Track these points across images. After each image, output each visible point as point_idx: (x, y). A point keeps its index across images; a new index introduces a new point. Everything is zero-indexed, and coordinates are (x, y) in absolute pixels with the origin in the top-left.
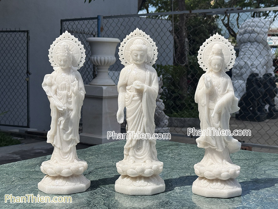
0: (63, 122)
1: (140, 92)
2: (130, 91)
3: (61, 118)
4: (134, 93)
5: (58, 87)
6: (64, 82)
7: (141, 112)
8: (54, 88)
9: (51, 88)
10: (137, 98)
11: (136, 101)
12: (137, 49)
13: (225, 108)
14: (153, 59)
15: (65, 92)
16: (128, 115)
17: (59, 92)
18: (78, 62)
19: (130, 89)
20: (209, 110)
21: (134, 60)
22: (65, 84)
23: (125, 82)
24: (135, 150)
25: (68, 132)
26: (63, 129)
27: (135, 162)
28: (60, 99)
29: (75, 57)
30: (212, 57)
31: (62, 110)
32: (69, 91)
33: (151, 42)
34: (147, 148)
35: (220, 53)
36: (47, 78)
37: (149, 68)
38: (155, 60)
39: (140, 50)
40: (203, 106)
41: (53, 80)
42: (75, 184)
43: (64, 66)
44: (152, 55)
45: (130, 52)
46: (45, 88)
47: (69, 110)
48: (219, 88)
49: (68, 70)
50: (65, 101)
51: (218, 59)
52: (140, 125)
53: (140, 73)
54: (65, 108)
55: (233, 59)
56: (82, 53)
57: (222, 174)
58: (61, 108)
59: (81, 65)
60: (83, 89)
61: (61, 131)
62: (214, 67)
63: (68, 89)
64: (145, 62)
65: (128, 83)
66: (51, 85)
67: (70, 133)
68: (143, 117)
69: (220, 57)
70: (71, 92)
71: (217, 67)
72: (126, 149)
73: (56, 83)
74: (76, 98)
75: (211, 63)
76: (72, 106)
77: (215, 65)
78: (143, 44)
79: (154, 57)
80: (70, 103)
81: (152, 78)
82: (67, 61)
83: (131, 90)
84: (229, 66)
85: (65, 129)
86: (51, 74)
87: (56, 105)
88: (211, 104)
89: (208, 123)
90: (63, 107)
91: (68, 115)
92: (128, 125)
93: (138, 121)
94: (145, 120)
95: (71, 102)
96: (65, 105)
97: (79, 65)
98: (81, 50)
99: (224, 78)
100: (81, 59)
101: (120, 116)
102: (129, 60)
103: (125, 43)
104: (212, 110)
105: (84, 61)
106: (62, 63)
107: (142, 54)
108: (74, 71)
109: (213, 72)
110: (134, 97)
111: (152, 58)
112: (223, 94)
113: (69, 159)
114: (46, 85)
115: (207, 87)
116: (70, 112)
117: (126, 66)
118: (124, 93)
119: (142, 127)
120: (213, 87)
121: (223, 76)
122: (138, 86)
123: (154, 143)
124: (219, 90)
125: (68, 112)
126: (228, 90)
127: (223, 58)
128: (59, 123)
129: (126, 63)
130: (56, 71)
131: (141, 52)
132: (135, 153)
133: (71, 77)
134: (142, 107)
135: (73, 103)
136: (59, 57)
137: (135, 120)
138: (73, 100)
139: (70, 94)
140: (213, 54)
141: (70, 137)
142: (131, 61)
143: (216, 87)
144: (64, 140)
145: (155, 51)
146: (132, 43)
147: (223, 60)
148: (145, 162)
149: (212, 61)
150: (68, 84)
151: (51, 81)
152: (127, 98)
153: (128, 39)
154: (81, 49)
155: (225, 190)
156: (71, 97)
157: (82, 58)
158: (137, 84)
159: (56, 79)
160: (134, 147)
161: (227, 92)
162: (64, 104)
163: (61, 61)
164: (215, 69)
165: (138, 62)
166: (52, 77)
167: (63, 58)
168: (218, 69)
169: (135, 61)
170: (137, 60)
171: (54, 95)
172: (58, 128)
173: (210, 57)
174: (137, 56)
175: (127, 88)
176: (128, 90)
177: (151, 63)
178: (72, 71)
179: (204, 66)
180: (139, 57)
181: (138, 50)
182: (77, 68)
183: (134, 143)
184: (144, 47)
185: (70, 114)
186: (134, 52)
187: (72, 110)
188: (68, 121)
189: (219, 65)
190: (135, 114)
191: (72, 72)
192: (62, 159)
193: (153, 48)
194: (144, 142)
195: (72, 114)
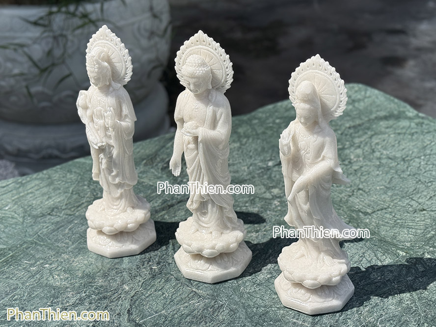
0: (104, 161)
1: (197, 138)
3: (102, 156)
6: (99, 108)
7: (199, 165)
8: (89, 112)
9: (86, 111)
10: (192, 146)
11: (192, 150)
12: (188, 76)
14: (226, 81)
15: (101, 122)
17: (95, 119)
18: (122, 75)
22: (100, 111)
23: (180, 117)
24: (198, 214)
25: (113, 174)
26: (107, 169)
27: (198, 230)
28: (97, 130)
34: (214, 215)
39: (192, 76)
42: (122, 245)
43: (97, 84)
44: (223, 75)
47: (110, 146)
48: (307, 153)
49: (106, 89)
50: (103, 134)
53: (198, 109)
54: (103, 144)
55: (343, 102)
57: (305, 282)
58: (96, 145)
59: (128, 79)
60: (129, 116)
61: (104, 170)
65: (184, 119)
66: (86, 108)
67: (117, 176)
71: (302, 120)
73: (90, 106)
76: (112, 142)
79: (226, 78)
81: (218, 116)
82: (98, 78)
88: (295, 175)
90: (99, 145)
93: (197, 179)
95: (110, 136)
96: (104, 140)
97: (124, 79)
99: (317, 136)
100: (125, 71)
101: (176, 166)
105: (130, 73)
108: (115, 90)
110: (189, 143)
111: (223, 80)
113: (120, 207)
116: (111, 149)
124: (307, 156)
125: (109, 148)
126: (324, 157)
128: (100, 161)
132: (198, 218)
135: (112, 138)
137: (193, 176)
141: (117, 180)
143: (303, 151)
148: (211, 233)
150: (103, 112)
151: (86, 102)
153: (187, 48)
154: (124, 56)
155: (309, 304)
157: (127, 68)
158: (187, 130)
160: (197, 210)
161: (323, 159)
162: (102, 138)
166: (87, 96)
167: (92, 75)
168: (306, 123)
171: (90, 123)
172: (101, 167)
177: (222, 86)
178: (111, 89)
183: (195, 205)
185: (113, 152)
187: (113, 147)
188: (111, 161)
190: (192, 168)
192: (110, 205)
193: (224, 65)
194: (210, 206)
195: (115, 152)
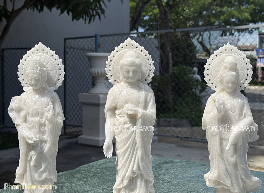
0: (34, 158)
1: (133, 119)
2: (121, 117)
3: (32, 153)
4: (126, 119)
5: (28, 113)
6: (35, 107)
7: (134, 143)
8: (22, 114)
9: (19, 113)
10: (129, 125)
12: (129, 64)
13: (243, 138)
14: (149, 76)
15: (36, 119)
16: (117, 146)
17: (29, 119)
18: (55, 80)
19: (120, 114)
20: (221, 140)
21: (124, 77)
22: (37, 109)
23: (114, 105)
24: (127, 191)
25: (41, 169)
26: (35, 166)
28: (30, 128)
29: (51, 75)
30: (224, 73)
31: (32, 142)
32: (42, 118)
33: (146, 55)
34: (142, 189)
35: (234, 68)
36: (15, 102)
37: (143, 87)
38: (151, 77)
39: (132, 64)
40: (213, 136)
41: (22, 104)
43: (36, 85)
44: (147, 70)
45: (120, 68)
46: (12, 115)
47: (42, 142)
48: (233, 113)
49: (40, 91)
50: (36, 130)
51: (232, 75)
52: (133, 159)
53: (133, 94)
54: (37, 140)
55: (249, 75)
56: (60, 69)
58: (31, 139)
59: (59, 84)
60: (61, 114)
61: (32, 168)
62: (226, 85)
63: (41, 115)
64: (138, 80)
65: (118, 106)
66: (19, 110)
67: (44, 171)
68: (137, 149)
69: (234, 73)
70: (44, 118)
71: (230, 85)
72: (116, 189)
73: (25, 107)
74: (51, 126)
75: (222, 80)
76: (46, 137)
77: (229, 83)
78: (136, 58)
79: (149, 73)
80: (43, 133)
81: (148, 99)
82: (39, 79)
83: (122, 115)
84: (244, 83)
85: (37, 166)
86: (19, 95)
87: (25, 136)
88: (224, 132)
89: (221, 157)
90: (34, 139)
91: (41, 148)
92: (118, 159)
93: (131, 155)
94: (139, 153)
95: (45, 131)
96: (37, 136)
97: (56, 84)
98: (59, 66)
99: (239, 99)
100: (58, 77)
101: (108, 148)
102: (119, 78)
103: (114, 57)
104: (225, 140)
105: (62, 79)
106: (33, 82)
107: (134, 70)
108: (49, 92)
109: (225, 91)
110: (125, 124)
111: (147, 75)
112: (239, 120)
114: (12, 110)
115: (219, 111)
116: (43, 144)
117: (115, 85)
118: (112, 119)
119: (136, 162)
120: (226, 111)
121: (238, 97)
122: (131, 110)
123: (151, 182)
124: (234, 115)
125: (41, 144)
126: (245, 114)
127: (238, 73)
128: (29, 159)
129: (115, 81)
130: (27, 93)
131: (133, 68)
133: (45, 100)
134: (135, 136)
135: (47, 133)
136: (29, 75)
137: (127, 153)
138: (47, 128)
139: (43, 122)
140: (226, 69)
141: (44, 176)
142: (121, 79)
143: (231, 111)
144: (36, 180)
145: (151, 66)
146: (122, 56)
147: (237, 77)
149: (225, 78)
150: (40, 109)
151: (20, 105)
152: (116, 125)
153: (117, 52)
154: (58, 64)
156: (44, 125)
157: (60, 75)
158: (129, 108)
159: (25, 102)
160: (126, 188)
161: (244, 117)
162: (36, 134)
163: (31, 80)
164: (228, 88)
165: (130, 81)
166: (21, 100)
167: (34, 76)
168: (232, 88)
169: (126, 79)
170: (128, 78)
171: (23, 123)
172: (28, 165)
173: (221, 73)
174: (128, 72)
175: (117, 112)
176: (118, 115)
177: (146, 80)
178: (46, 91)
179: (212, 84)
180: (131, 74)
181: (130, 66)
182: (53, 89)
183: (126, 182)
184: (137, 61)
185: (44, 147)
186: (124, 67)
187: (46, 142)
188: (41, 156)
189: (233, 83)
190: (127, 146)
191: (47, 94)
193: (148, 62)
194: (139, 181)
195: (46, 147)
